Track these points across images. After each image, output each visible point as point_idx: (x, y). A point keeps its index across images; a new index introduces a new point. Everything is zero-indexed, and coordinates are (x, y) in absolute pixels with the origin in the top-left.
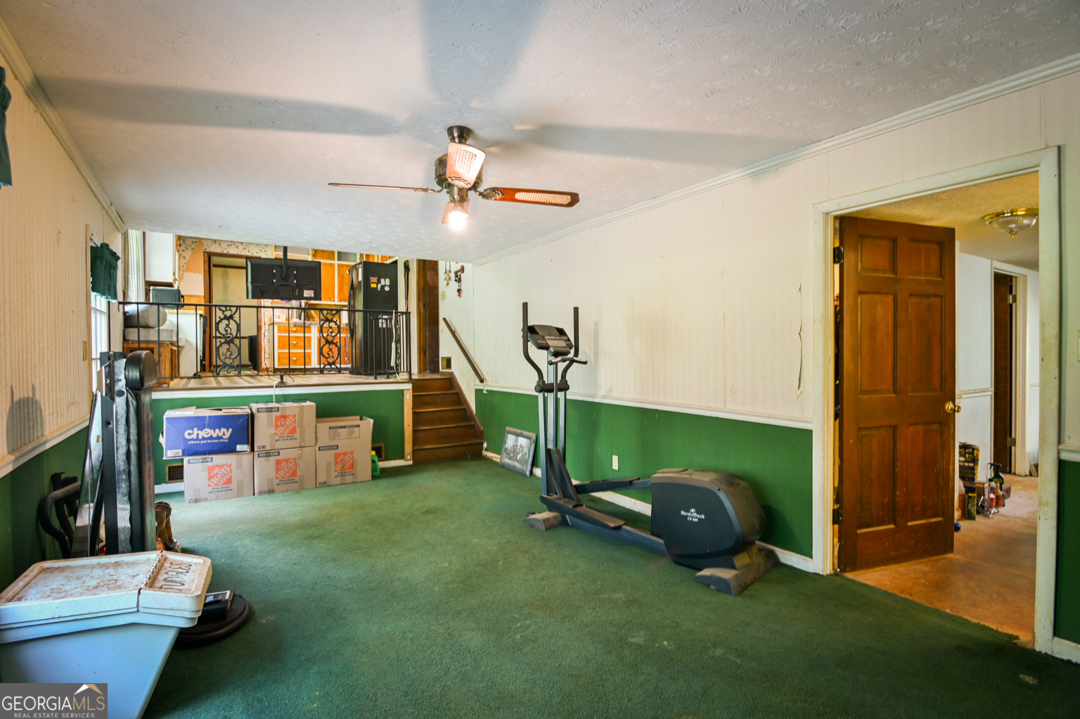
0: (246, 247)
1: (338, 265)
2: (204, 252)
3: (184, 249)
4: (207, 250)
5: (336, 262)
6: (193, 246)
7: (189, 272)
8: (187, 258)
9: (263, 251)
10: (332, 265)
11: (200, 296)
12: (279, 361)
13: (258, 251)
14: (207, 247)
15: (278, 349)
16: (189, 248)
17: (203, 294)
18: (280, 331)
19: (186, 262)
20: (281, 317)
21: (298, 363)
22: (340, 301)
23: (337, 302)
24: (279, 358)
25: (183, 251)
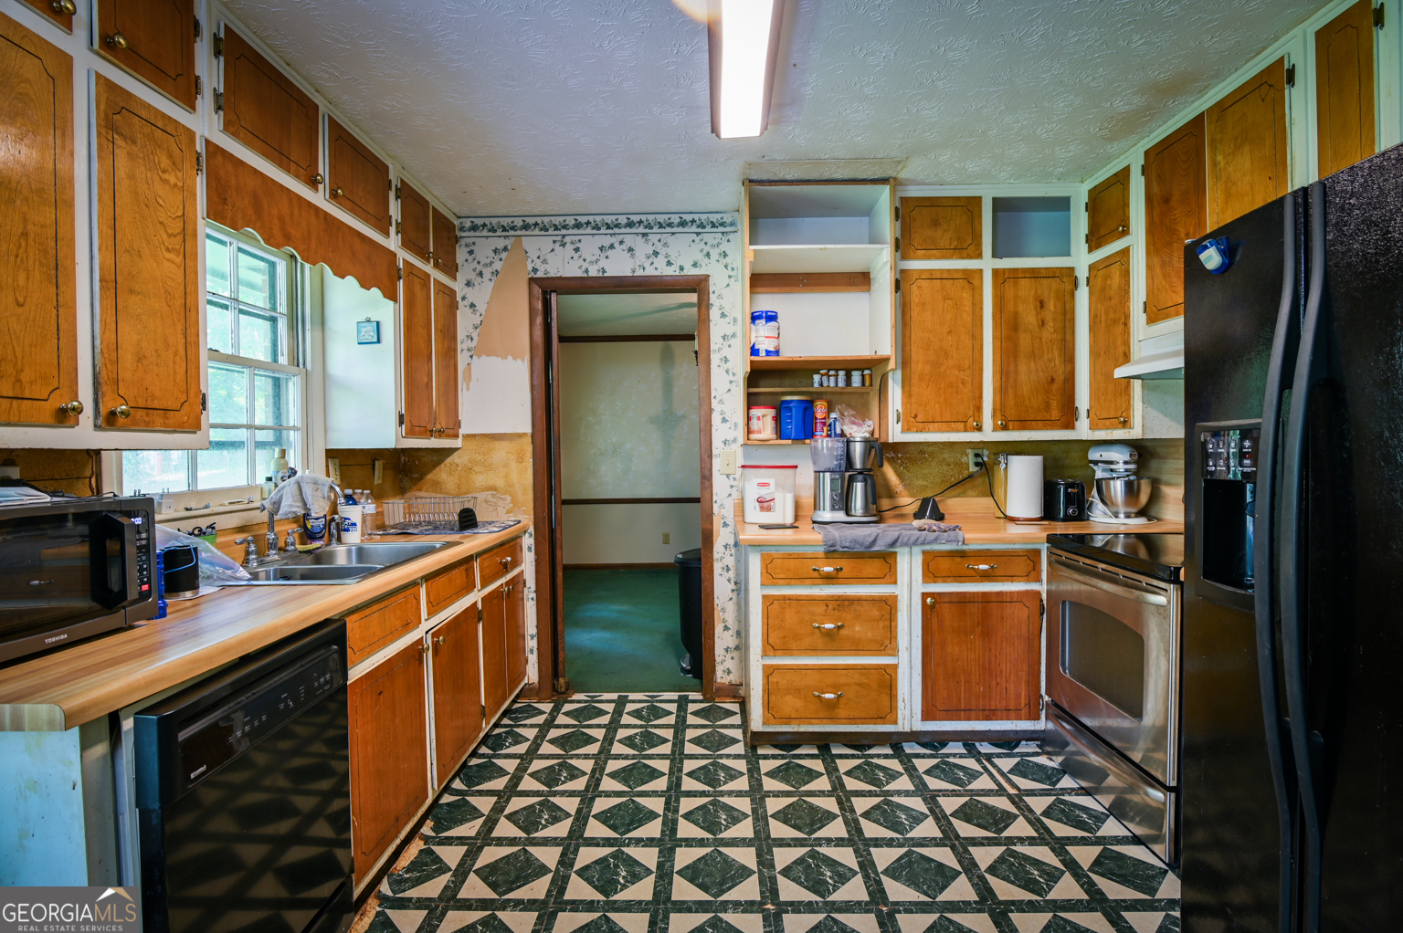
0: (659, 247)
1: (996, 273)
2: (531, 280)
3: (473, 276)
4: (540, 274)
5: (987, 264)
6: (498, 266)
7: (488, 355)
8: (481, 308)
9: (715, 253)
10: (971, 278)
11: (520, 436)
12: (768, 706)
13: (700, 257)
14: (538, 264)
15: (765, 654)
16: (487, 272)
17: (529, 430)
18: (770, 576)
19: (477, 320)
20: (778, 504)
21: (842, 712)
22: (1005, 428)
23: (989, 434)
24: (768, 692)
25: (468, 284)
